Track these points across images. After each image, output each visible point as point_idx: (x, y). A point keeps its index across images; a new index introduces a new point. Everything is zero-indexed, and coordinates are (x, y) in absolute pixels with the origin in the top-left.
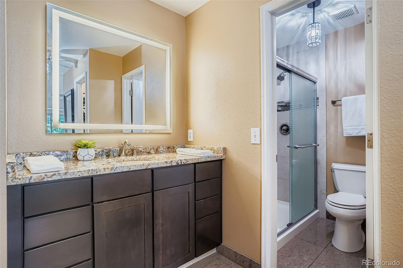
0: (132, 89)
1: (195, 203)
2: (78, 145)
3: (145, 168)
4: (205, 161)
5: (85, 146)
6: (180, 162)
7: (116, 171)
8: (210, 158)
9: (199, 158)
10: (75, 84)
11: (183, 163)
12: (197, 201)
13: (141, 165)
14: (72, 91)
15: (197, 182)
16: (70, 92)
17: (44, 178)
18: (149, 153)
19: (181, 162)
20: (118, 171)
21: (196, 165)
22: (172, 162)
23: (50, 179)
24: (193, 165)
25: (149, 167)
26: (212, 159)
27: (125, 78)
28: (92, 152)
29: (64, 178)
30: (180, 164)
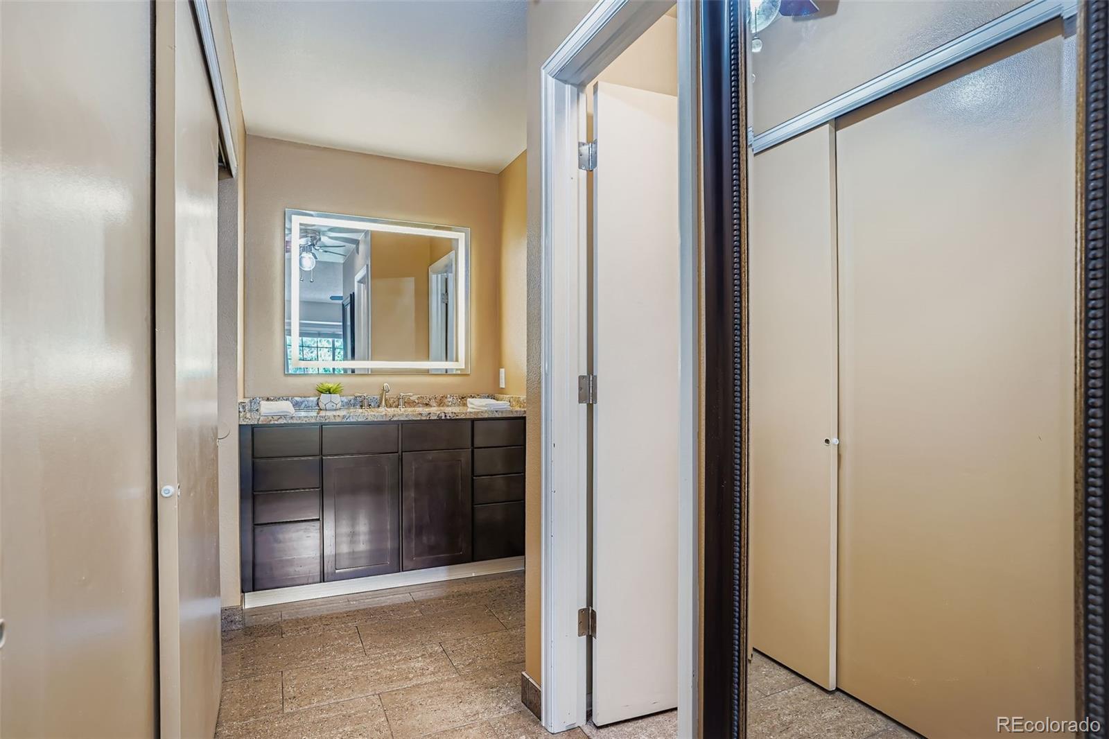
0: (446, 291)
1: (473, 480)
2: (321, 390)
3: (388, 419)
4: (490, 416)
5: (329, 391)
6: (443, 415)
7: (348, 420)
8: (500, 414)
9: (478, 412)
10: (356, 284)
11: (448, 418)
12: (476, 476)
13: (382, 416)
14: (352, 296)
15: (476, 448)
16: (349, 299)
17: (271, 420)
18: (427, 404)
19: (446, 416)
20: (352, 420)
21: (475, 422)
22: (431, 415)
23: (276, 422)
24: (470, 423)
25: (395, 419)
26: (504, 415)
27: (434, 273)
28: (336, 398)
29: (290, 422)
30: (443, 418)
